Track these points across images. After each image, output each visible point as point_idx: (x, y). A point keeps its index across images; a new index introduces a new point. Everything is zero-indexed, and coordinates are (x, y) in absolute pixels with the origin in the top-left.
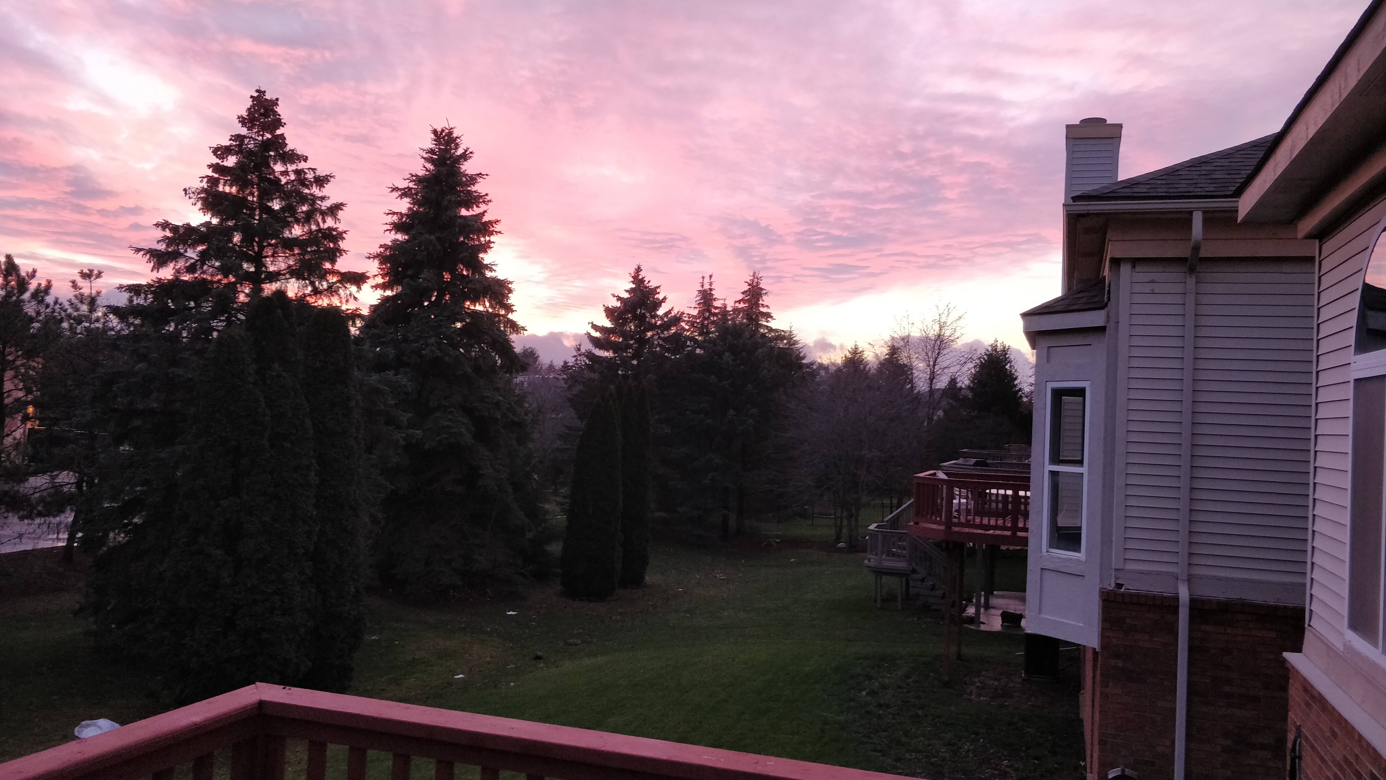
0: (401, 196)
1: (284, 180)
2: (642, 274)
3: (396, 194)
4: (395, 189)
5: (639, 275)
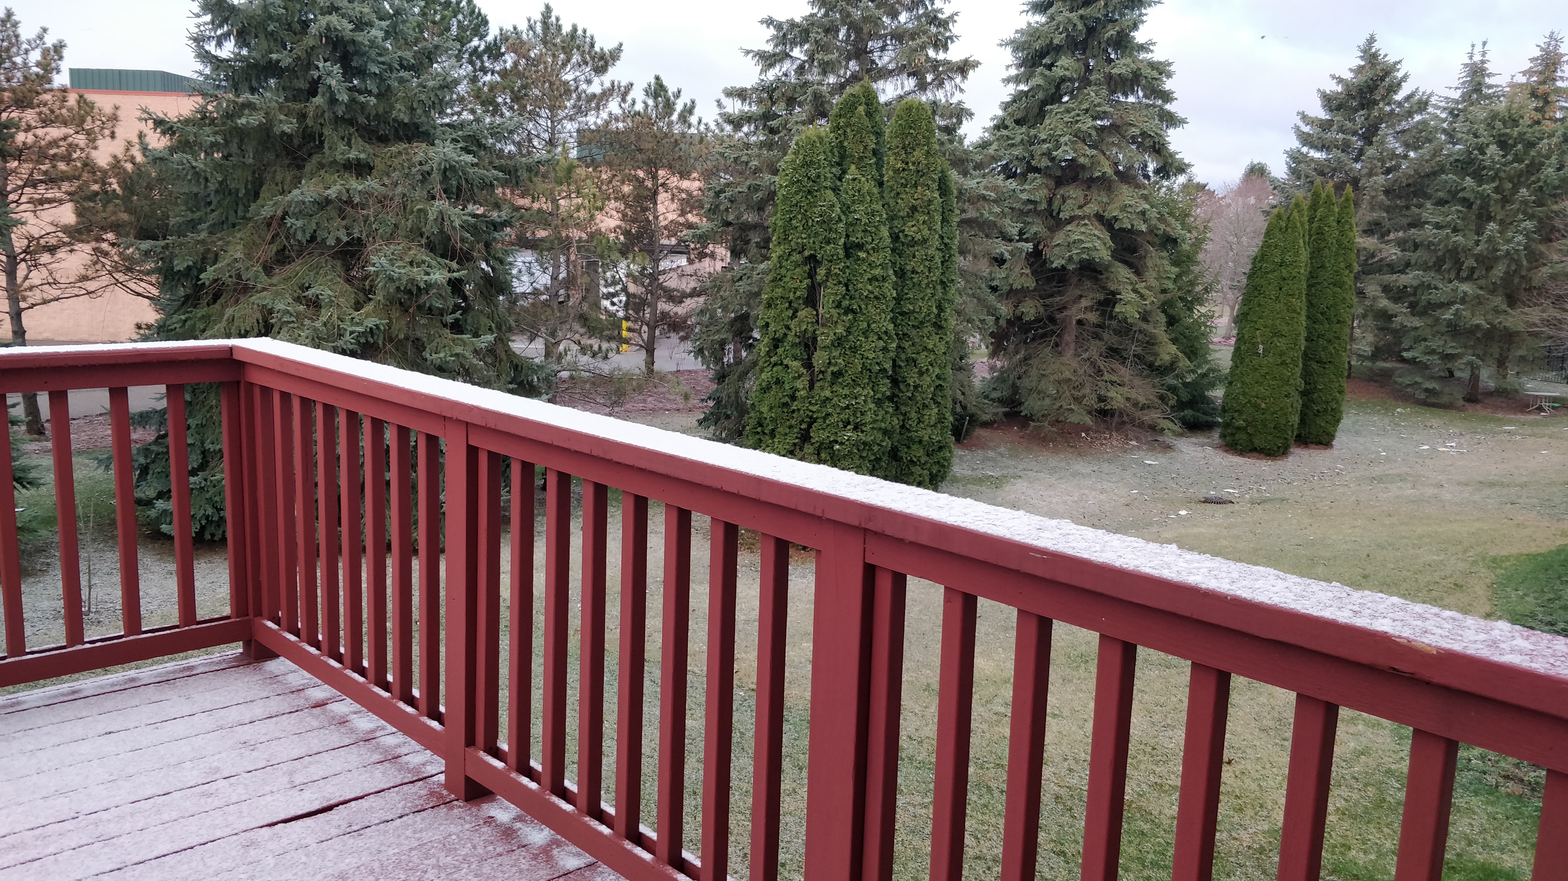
2: (1376, 46)
5: (1370, 48)
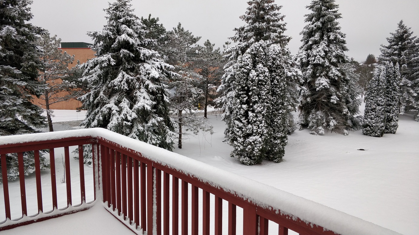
0: (310, 9)
1: (268, 8)
2: (403, 24)
3: (308, 8)
4: (307, 7)
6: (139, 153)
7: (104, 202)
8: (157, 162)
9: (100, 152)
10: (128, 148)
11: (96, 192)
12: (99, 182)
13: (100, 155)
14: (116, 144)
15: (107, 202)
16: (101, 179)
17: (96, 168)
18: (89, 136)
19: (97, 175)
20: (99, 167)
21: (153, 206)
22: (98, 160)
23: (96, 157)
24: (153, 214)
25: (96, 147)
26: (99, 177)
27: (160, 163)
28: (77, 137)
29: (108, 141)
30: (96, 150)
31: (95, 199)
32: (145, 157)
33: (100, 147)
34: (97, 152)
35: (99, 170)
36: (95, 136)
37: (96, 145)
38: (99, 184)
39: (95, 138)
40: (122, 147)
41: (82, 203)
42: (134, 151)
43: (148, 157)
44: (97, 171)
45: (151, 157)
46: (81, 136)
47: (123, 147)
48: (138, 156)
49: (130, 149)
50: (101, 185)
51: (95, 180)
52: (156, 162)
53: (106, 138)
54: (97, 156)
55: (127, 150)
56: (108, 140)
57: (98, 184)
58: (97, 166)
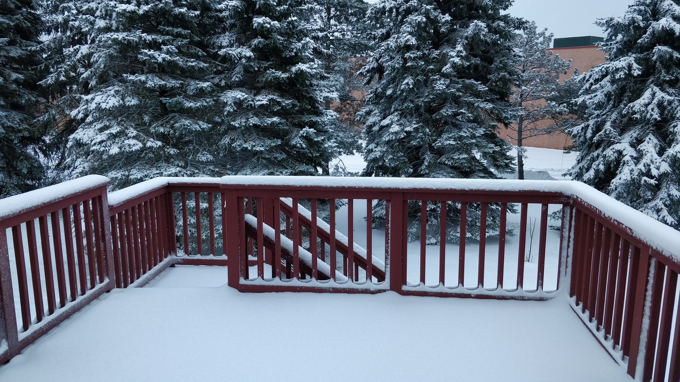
6: (630, 229)
7: (571, 296)
8: (657, 248)
9: (573, 218)
10: (613, 219)
11: (560, 279)
12: (566, 264)
13: (573, 223)
14: (597, 209)
15: (574, 298)
16: (570, 260)
17: (565, 243)
18: (559, 192)
19: (564, 254)
20: (569, 241)
21: (643, 318)
22: (570, 231)
23: (567, 226)
24: (641, 331)
25: (568, 211)
26: (568, 257)
27: (660, 250)
28: (542, 191)
29: (586, 204)
30: (568, 215)
31: (557, 289)
32: (638, 238)
33: (574, 211)
34: (568, 218)
35: (568, 247)
36: (568, 193)
37: (569, 208)
38: (567, 267)
39: (568, 197)
40: (604, 215)
41: (537, 289)
42: (623, 224)
43: (642, 238)
44: (566, 247)
45: (647, 239)
46: (546, 190)
47: (606, 216)
48: (628, 234)
49: (616, 221)
50: (569, 270)
51: (561, 261)
52: (654, 248)
53: (584, 199)
54: (568, 224)
55: (612, 221)
56: (585, 202)
57: (565, 267)
58: (567, 239)
